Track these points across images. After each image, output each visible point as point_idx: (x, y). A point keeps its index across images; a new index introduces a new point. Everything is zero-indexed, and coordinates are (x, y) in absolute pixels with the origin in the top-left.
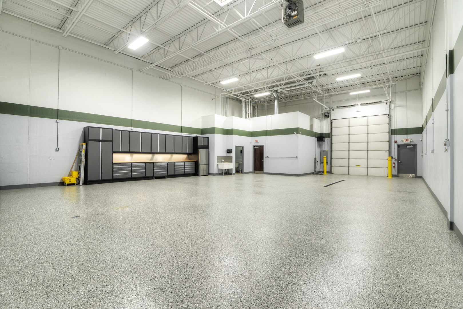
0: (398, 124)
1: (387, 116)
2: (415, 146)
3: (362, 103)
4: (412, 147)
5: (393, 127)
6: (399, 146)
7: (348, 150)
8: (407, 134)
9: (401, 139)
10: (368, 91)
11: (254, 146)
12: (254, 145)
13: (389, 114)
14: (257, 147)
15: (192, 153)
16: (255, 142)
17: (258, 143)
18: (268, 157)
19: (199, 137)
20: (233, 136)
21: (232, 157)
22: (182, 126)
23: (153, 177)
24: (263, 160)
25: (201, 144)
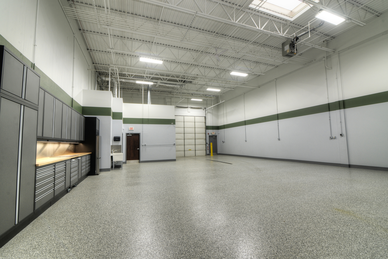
0: (209, 124)
1: (204, 117)
2: (216, 136)
3: (192, 107)
4: (215, 137)
5: (207, 125)
6: (210, 136)
7: (183, 138)
8: (213, 129)
9: (211, 132)
10: (201, 100)
11: (127, 134)
12: (127, 132)
13: (205, 116)
14: (131, 135)
15: (84, 140)
16: (129, 129)
17: (133, 130)
18: (145, 145)
19: (97, 119)
20: (121, 121)
21: (121, 145)
22: (73, 98)
23: (70, 188)
24: (138, 149)
25: (97, 129)
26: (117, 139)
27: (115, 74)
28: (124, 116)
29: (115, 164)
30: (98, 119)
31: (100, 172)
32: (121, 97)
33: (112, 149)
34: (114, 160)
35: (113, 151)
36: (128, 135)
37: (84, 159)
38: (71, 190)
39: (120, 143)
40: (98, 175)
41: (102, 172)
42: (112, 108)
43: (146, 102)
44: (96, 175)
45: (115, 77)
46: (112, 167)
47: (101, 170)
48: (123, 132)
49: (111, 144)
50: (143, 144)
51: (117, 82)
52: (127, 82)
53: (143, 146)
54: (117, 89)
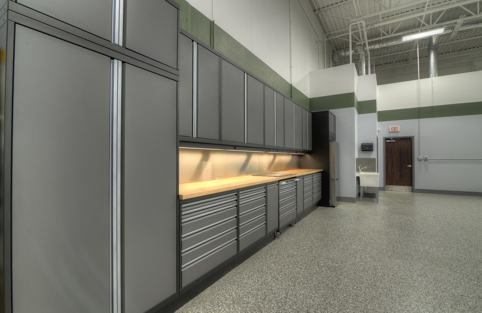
11: (386, 139)
15: (311, 150)
16: (391, 131)
17: (398, 132)
18: (426, 160)
19: (329, 114)
20: (375, 115)
21: (375, 159)
22: (292, 84)
23: (278, 231)
24: (410, 166)
25: (331, 129)
26: (367, 148)
27: (360, 39)
28: (380, 107)
29: (364, 191)
30: (332, 114)
31: (338, 202)
32: (372, 73)
33: (357, 166)
34: (363, 183)
35: (361, 169)
36: (387, 141)
37: (308, 181)
38: (280, 235)
39: (373, 155)
40: (334, 207)
41: (342, 203)
42: (356, 94)
43: (425, 74)
44: (331, 207)
45: (360, 43)
46: (359, 195)
47: (340, 199)
48: (377, 135)
49: (356, 156)
50: (421, 157)
51: (366, 52)
52: (384, 48)
53: (420, 160)
54: (364, 65)
